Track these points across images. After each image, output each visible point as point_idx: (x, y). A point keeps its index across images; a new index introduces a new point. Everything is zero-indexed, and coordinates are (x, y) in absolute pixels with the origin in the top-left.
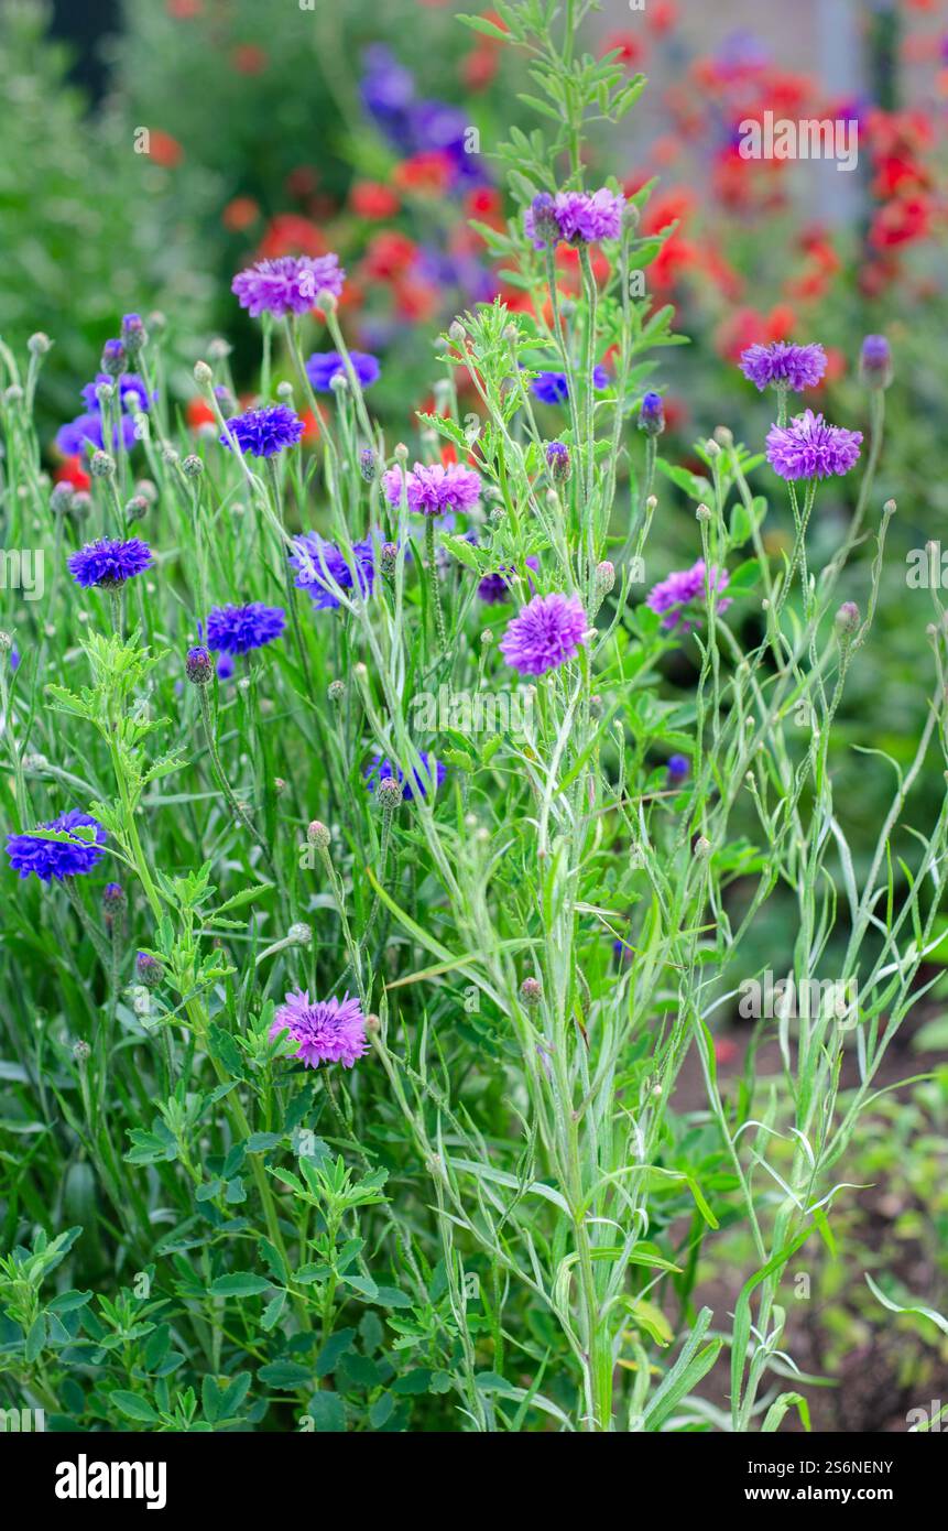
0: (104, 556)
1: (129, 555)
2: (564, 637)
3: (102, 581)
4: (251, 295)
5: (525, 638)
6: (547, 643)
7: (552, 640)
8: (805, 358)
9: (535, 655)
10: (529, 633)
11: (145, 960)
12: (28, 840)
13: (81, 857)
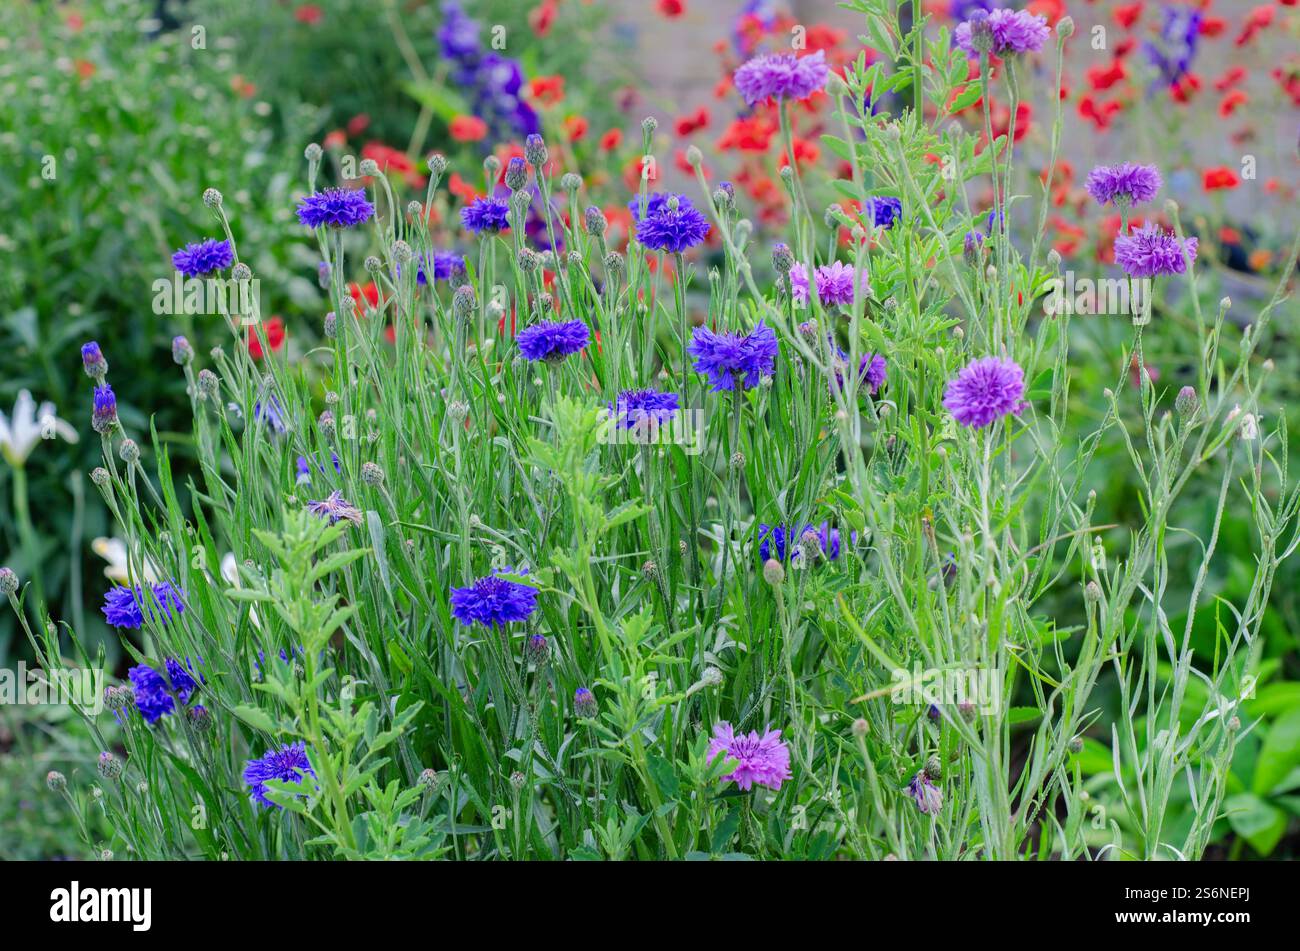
0: (552, 333)
1: (574, 334)
2: (1007, 391)
3: (547, 355)
5: (968, 394)
6: (989, 396)
7: (995, 394)
8: (1146, 175)
9: (981, 408)
10: (971, 388)
11: (584, 697)
12: (470, 592)
13: (521, 606)
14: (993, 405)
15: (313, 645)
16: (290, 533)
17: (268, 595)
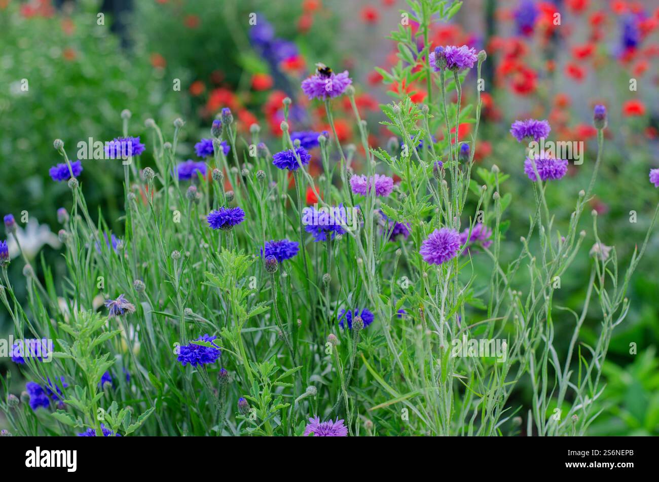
0: (224, 215)
1: (235, 215)
2: (451, 247)
3: (222, 226)
4: (312, 89)
5: (431, 248)
6: (442, 249)
7: (445, 248)
8: (541, 126)
9: (438, 255)
10: (434, 245)
11: (243, 403)
12: (186, 348)
13: (211, 356)
14: (444, 254)
15: (94, 380)
16: (79, 323)
17: (70, 355)
